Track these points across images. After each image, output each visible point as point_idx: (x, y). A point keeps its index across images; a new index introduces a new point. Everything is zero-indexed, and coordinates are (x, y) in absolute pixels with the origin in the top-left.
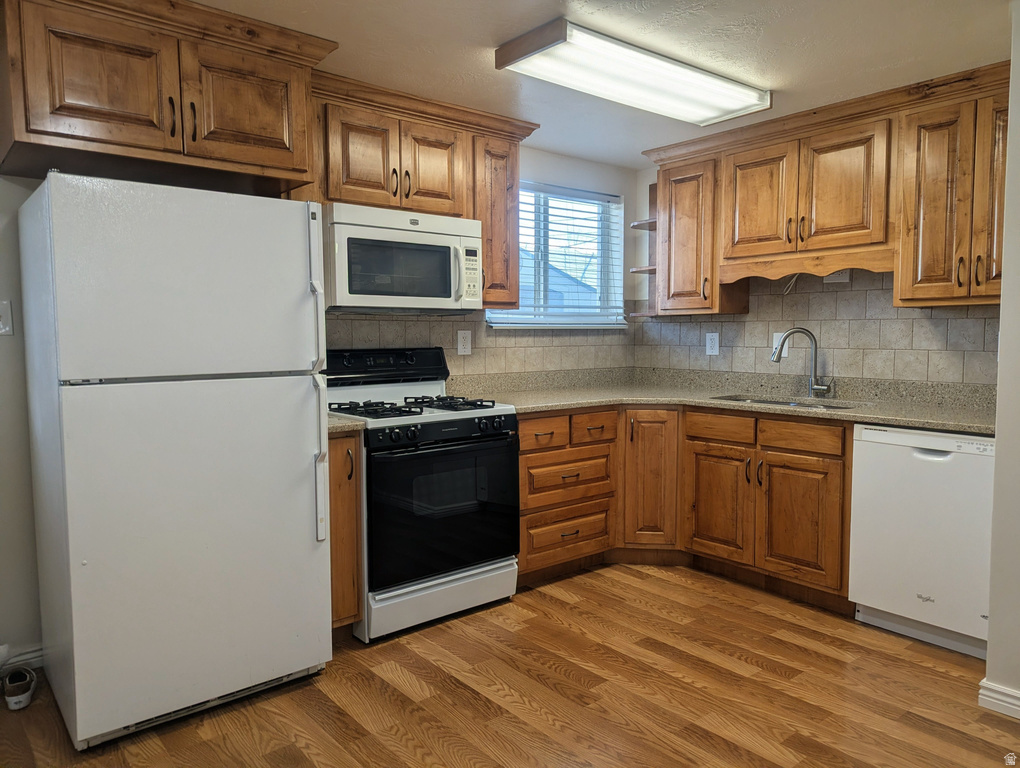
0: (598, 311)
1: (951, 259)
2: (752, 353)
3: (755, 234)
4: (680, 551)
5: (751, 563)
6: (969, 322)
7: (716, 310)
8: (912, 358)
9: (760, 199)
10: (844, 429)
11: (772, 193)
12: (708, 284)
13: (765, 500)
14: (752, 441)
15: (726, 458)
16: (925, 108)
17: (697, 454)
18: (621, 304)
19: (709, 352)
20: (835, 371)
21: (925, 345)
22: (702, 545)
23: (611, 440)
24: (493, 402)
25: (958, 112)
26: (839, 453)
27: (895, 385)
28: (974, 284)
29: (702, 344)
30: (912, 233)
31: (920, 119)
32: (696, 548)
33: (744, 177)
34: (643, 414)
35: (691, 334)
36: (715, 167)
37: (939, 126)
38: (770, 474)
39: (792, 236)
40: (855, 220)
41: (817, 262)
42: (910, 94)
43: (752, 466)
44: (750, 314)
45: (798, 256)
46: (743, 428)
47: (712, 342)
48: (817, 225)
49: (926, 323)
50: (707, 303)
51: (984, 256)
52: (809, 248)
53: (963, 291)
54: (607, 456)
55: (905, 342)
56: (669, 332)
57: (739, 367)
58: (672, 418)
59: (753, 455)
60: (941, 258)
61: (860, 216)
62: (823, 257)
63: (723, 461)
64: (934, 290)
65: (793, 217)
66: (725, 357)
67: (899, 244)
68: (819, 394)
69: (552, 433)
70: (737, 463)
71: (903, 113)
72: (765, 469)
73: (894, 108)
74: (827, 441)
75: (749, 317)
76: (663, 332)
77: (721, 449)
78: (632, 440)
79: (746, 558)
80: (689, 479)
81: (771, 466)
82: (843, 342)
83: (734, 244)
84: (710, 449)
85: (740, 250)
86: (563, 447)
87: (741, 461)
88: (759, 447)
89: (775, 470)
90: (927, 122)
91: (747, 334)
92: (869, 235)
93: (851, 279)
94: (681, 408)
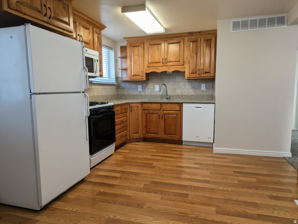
0: (107, 79)
1: (196, 69)
2: (150, 90)
3: (154, 61)
4: (142, 138)
5: (160, 137)
6: (196, 82)
7: (145, 79)
8: (185, 90)
9: (156, 53)
10: (181, 104)
11: (158, 52)
12: (143, 73)
13: (163, 122)
14: (160, 109)
15: (154, 114)
16: (191, 37)
17: (146, 114)
18: (115, 78)
19: (139, 90)
20: (169, 93)
21: (188, 87)
22: (148, 135)
23: (126, 112)
24: (108, 102)
25: (197, 39)
26: (180, 110)
27: (182, 96)
28: (201, 74)
29: (137, 88)
30: (189, 63)
31: (190, 40)
32: (146, 136)
33: (151, 47)
34: (133, 105)
35: (134, 86)
36: (143, 44)
37: (194, 42)
38: (164, 116)
39: (164, 62)
40: (177, 60)
41: (169, 69)
42: (188, 34)
43: (160, 115)
44: (149, 81)
45: (165, 67)
46: (158, 106)
47: (140, 88)
48: (169, 60)
49: (188, 83)
50: (142, 78)
51: (203, 69)
52: (168, 65)
53: (199, 76)
54: (126, 116)
55: (184, 87)
56: (127, 85)
57: (147, 93)
58: (140, 106)
59: (160, 112)
60: (195, 69)
61: (178, 59)
62: (170, 68)
63: (153, 115)
64: (193, 75)
65: (164, 58)
66: (143, 91)
67: (187, 66)
68: (167, 98)
69: (118, 110)
70: (156, 115)
71: (187, 38)
72: (163, 115)
73: (185, 36)
74: (177, 107)
75: (149, 82)
76: (126, 85)
77: (152, 112)
78: (131, 111)
79: (159, 136)
80: (144, 120)
81: (164, 114)
82: (171, 87)
83: (149, 64)
84: (149, 112)
85: (151, 65)
86: (119, 114)
87: (157, 114)
88: (161, 110)
89: (165, 115)
90: (192, 40)
91: (149, 86)
92: (181, 63)
93: (173, 73)
94: (141, 103)
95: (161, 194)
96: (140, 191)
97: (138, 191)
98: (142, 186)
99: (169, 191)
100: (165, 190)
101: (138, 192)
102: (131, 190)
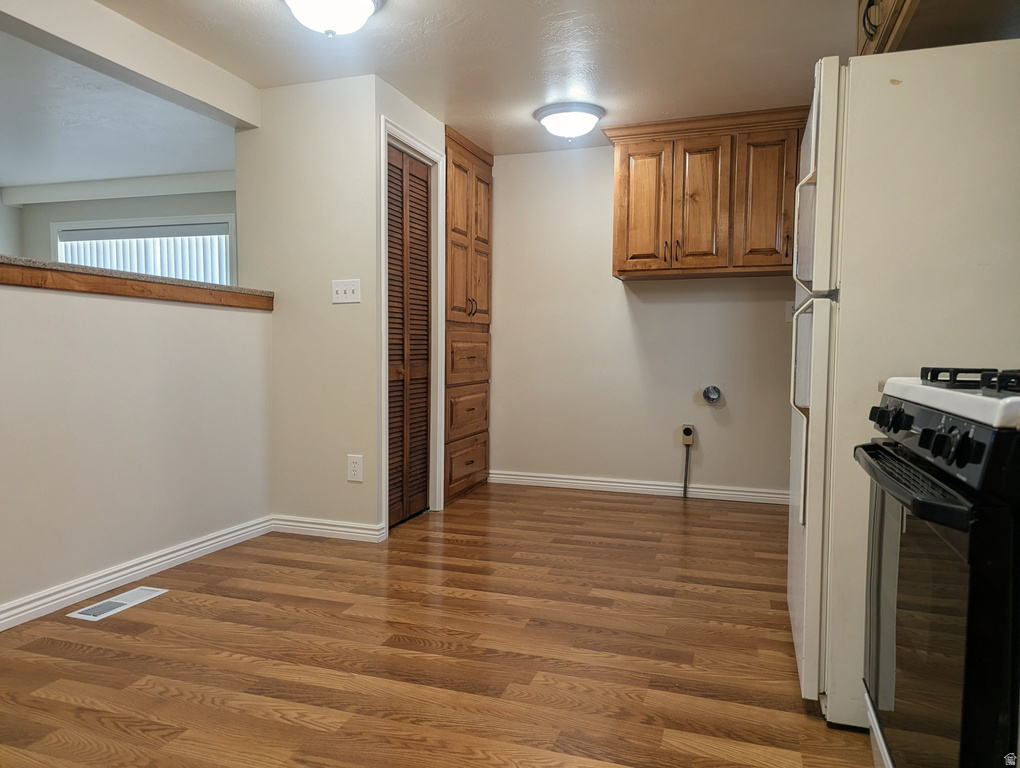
95: (472, 649)
96: (544, 660)
97: (552, 661)
98: (539, 677)
99: (440, 657)
100: (453, 660)
101: (552, 656)
102: (579, 665)
